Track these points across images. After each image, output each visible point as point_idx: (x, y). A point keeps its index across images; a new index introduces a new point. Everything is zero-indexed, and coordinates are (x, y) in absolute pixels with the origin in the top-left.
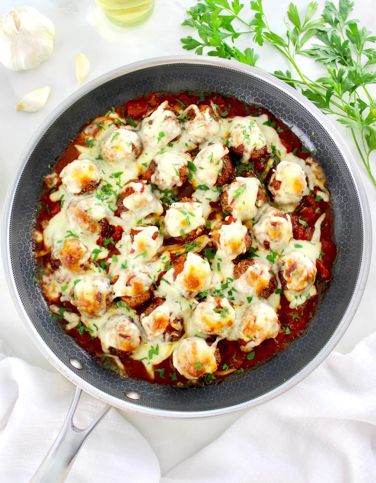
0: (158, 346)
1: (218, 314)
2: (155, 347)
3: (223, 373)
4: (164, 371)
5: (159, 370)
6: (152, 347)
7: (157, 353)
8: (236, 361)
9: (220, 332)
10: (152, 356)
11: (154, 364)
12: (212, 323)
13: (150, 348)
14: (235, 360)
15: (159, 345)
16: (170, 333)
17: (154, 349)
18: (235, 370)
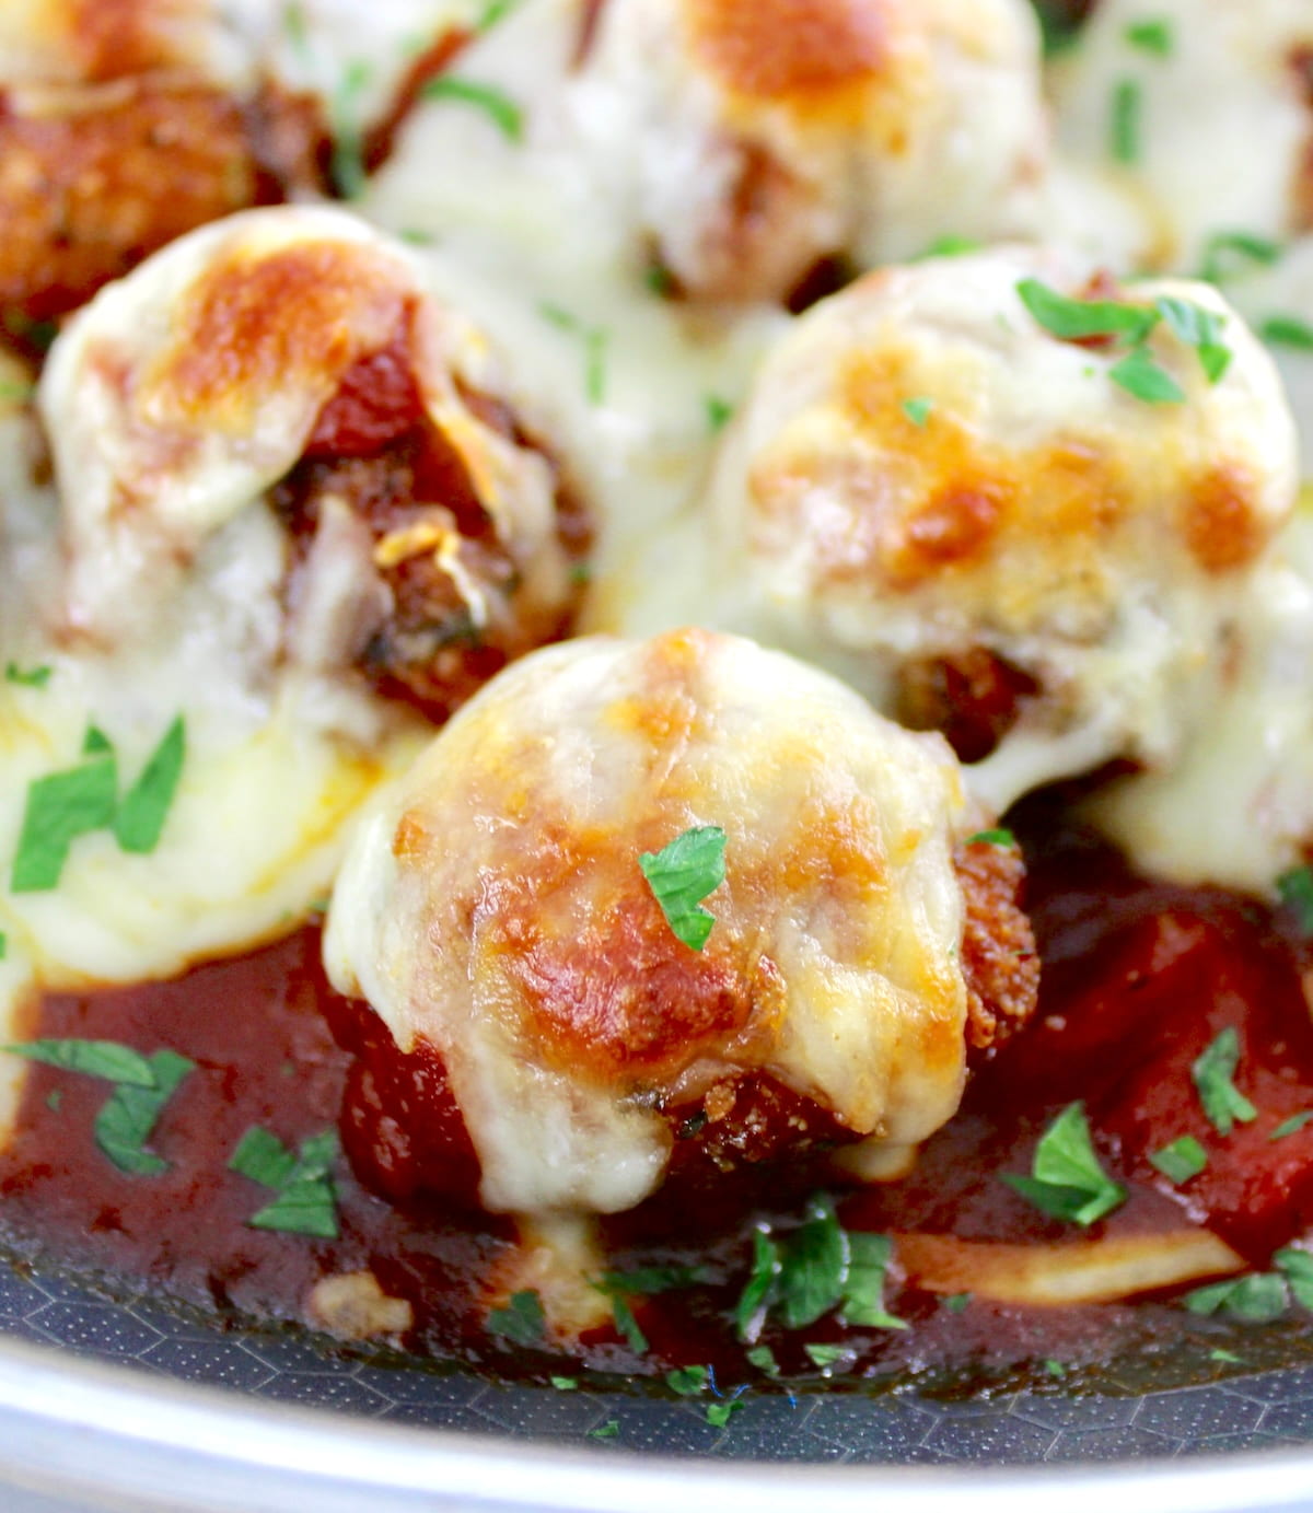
0: (176, 740)
1: (1074, 359)
2: (135, 749)
3: (1019, 1273)
4: (170, 1086)
5: (112, 1060)
6: (97, 741)
7: (139, 839)
8: (1246, 1111)
9: (1070, 613)
10: (62, 852)
11: (55, 980)
12: (977, 430)
13: (66, 753)
14: (1229, 1103)
15: (199, 740)
16: (374, 512)
17: (110, 771)
18: (1212, 1254)
